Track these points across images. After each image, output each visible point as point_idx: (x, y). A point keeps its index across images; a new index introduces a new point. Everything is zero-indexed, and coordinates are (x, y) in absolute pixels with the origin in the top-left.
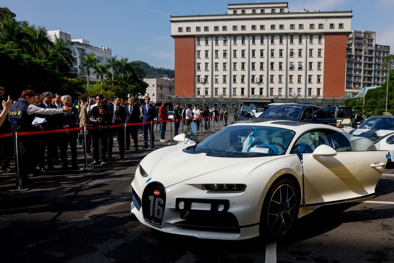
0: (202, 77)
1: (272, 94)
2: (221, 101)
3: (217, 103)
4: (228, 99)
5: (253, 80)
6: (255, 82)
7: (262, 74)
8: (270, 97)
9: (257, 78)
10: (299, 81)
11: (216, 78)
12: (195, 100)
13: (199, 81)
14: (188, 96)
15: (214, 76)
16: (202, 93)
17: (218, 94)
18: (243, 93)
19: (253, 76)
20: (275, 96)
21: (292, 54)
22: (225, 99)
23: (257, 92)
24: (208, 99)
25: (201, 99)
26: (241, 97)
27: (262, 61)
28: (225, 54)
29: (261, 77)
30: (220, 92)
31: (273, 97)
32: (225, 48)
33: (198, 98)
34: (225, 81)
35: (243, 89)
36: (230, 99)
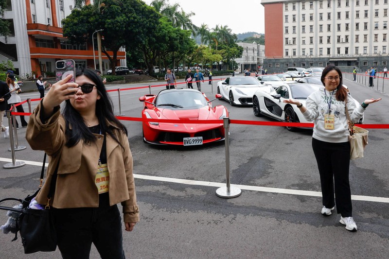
0: (290, 40)
1: (357, 53)
2: (309, 60)
3: (305, 63)
4: (315, 59)
5: (339, 41)
6: (341, 42)
7: (347, 35)
8: (355, 56)
9: (343, 38)
10: (384, 39)
11: (303, 39)
12: (284, 61)
13: (288, 43)
14: (277, 57)
15: (301, 38)
16: (290, 54)
17: (306, 54)
18: (329, 53)
19: (339, 37)
20: (361, 54)
21: (377, 14)
22: (312, 58)
23: (343, 51)
24: (296, 59)
25: (290, 59)
26: (328, 56)
27: (347, 23)
28: (311, 18)
29: (346, 37)
30: (307, 52)
31: (358, 56)
32: (312, 12)
33: (287, 59)
34: (312, 42)
35: (329, 49)
36: (317, 59)
